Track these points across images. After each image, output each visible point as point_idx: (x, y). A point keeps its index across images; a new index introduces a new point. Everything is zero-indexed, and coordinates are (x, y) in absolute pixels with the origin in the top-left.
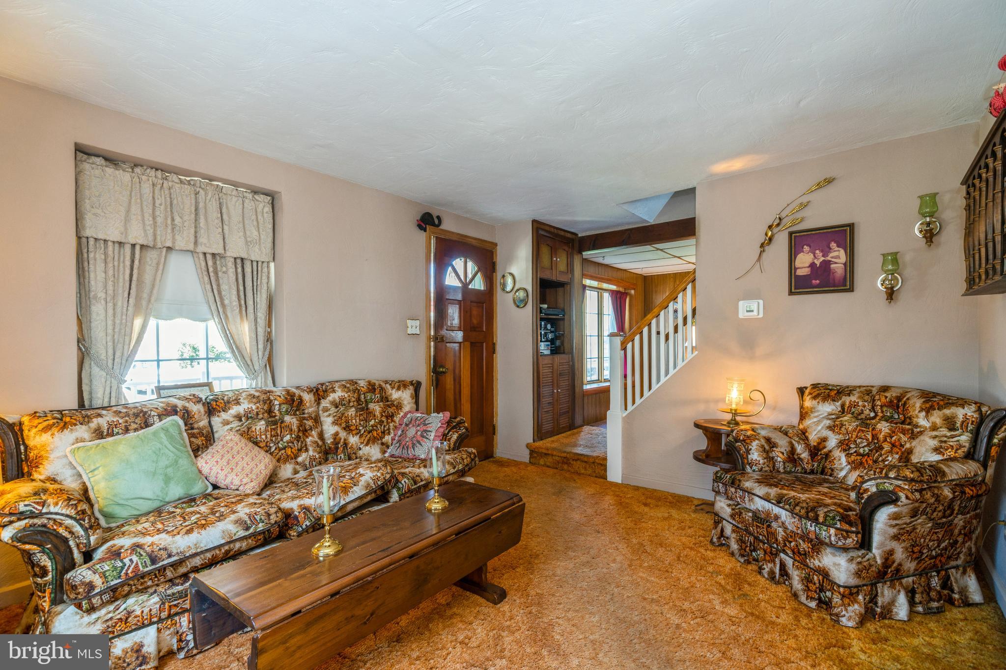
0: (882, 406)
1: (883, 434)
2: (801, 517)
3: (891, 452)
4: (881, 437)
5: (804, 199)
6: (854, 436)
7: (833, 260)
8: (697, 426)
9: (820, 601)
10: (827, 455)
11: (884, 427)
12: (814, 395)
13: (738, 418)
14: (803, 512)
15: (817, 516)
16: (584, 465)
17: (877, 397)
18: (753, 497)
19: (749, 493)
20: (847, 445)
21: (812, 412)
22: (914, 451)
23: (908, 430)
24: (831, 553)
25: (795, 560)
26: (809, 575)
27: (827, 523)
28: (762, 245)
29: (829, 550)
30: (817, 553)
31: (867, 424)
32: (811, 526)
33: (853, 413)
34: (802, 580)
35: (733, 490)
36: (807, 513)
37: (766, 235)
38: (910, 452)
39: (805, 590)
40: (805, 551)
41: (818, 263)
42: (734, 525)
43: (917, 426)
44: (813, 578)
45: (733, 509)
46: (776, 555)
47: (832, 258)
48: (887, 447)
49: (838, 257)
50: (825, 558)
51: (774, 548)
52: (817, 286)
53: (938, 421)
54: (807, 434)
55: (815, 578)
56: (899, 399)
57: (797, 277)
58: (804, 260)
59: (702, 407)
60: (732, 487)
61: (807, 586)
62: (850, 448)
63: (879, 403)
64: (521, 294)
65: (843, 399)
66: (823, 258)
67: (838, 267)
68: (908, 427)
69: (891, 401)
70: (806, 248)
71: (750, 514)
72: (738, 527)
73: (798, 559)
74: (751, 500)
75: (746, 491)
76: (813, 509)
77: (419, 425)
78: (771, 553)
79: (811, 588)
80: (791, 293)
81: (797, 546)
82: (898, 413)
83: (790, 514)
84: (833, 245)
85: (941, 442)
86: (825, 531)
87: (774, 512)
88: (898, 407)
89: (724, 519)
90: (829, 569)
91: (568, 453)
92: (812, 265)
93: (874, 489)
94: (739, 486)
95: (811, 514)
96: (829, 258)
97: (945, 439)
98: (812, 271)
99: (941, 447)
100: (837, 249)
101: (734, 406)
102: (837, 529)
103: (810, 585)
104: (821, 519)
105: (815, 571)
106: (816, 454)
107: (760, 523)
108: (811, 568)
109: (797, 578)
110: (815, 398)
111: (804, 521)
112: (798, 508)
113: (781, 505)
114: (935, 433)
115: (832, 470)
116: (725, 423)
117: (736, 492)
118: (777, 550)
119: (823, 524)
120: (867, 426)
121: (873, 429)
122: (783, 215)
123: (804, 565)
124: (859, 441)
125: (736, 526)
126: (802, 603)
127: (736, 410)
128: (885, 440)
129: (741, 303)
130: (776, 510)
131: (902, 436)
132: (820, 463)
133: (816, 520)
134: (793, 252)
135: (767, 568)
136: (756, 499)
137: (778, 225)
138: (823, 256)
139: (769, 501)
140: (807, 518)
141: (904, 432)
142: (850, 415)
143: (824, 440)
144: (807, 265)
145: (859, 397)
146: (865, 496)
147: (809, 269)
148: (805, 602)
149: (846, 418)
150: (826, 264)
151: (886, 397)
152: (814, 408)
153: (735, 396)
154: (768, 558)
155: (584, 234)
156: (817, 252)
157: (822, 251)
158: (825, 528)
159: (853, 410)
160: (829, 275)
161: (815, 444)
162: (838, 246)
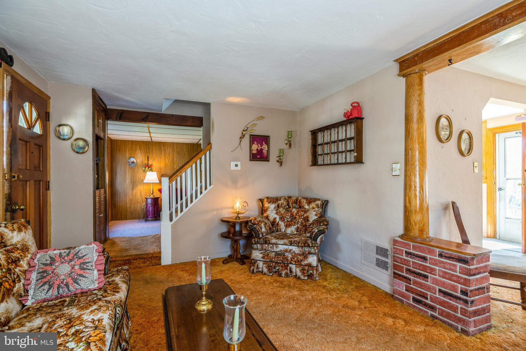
0: (292, 203)
1: (295, 213)
2: (302, 247)
3: (299, 218)
4: (294, 214)
5: (254, 122)
6: (285, 215)
7: (264, 149)
8: (223, 221)
9: (308, 276)
10: (278, 224)
11: (294, 211)
12: (269, 201)
13: (240, 215)
14: (303, 245)
15: (309, 245)
16: (142, 260)
17: (289, 200)
18: (278, 245)
19: (275, 244)
20: (283, 219)
21: (269, 208)
22: (309, 217)
23: (304, 210)
24: (312, 257)
25: (296, 265)
26: (303, 268)
27: (313, 246)
28: (241, 138)
29: (311, 256)
30: (306, 258)
31: (288, 210)
32: (307, 249)
33: (283, 207)
34: (301, 271)
35: (266, 245)
36: (304, 244)
37: (242, 133)
38: (307, 217)
39: (303, 274)
40: (301, 260)
41: (259, 149)
42: (263, 261)
43: (305, 208)
44: (305, 268)
45: (263, 254)
46: (288, 266)
47: (263, 148)
48: (297, 217)
49: (265, 148)
50: (309, 259)
51: (286, 263)
52: (259, 158)
53: (314, 206)
54: (269, 217)
55: (306, 268)
56: (297, 200)
57: (252, 153)
58: (255, 147)
59: (215, 213)
60: (266, 244)
61: (303, 272)
62: (285, 220)
63: (291, 202)
64: (81, 143)
65: (278, 202)
66: (260, 148)
67: (265, 152)
68: (303, 209)
69: (295, 201)
70: (255, 142)
71: (274, 253)
72: (266, 261)
73: (297, 264)
74: (277, 247)
75: (274, 244)
76: (306, 243)
77: (71, 260)
78: (285, 266)
79: (305, 272)
80: (251, 160)
81: (297, 259)
82: (297, 205)
83: (297, 247)
84: (264, 143)
85: (317, 212)
86: (313, 249)
87: (289, 249)
88: (297, 203)
89: (257, 260)
90: (312, 263)
91: (130, 256)
92: (257, 150)
93: (317, 231)
94: (269, 243)
95: (306, 245)
96: (262, 148)
97: (317, 211)
98: (257, 151)
99: (317, 214)
100: (265, 145)
101: (238, 210)
102: (317, 247)
103: (304, 271)
104: (311, 245)
105: (305, 265)
106: (274, 225)
107: (280, 255)
108: (303, 265)
109: (299, 271)
110: (269, 203)
111: (304, 248)
112: (300, 244)
113: (292, 245)
114: (314, 210)
115: (280, 229)
116: (234, 218)
117: (268, 246)
118: (287, 264)
119: (312, 247)
120: (288, 211)
121: (291, 212)
122: (248, 126)
123: (300, 265)
124: (287, 217)
125: (265, 261)
126: (303, 279)
127: (239, 212)
128: (296, 215)
129: (232, 163)
130: (291, 247)
131: (302, 212)
132: (276, 227)
133: (309, 246)
134: (251, 143)
135: (283, 273)
136: (280, 246)
137: (246, 130)
138: (261, 147)
139: (287, 245)
140: (305, 246)
141: (302, 211)
142: (282, 208)
143: (275, 218)
144: (256, 149)
145: (284, 201)
146: (314, 234)
147: (256, 151)
148: (304, 278)
149: (281, 209)
150: (262, 150)
151: (293, 200)
152: (269, 207)
153: (238, 205)
154: (283, 269)
155: (112, 107)
156: (259, 144)
157: (260, 145)
158: (313, 248)
159: (282, 206)
160: (262, 154)
161: (273, 221)
162: (265, 144)
